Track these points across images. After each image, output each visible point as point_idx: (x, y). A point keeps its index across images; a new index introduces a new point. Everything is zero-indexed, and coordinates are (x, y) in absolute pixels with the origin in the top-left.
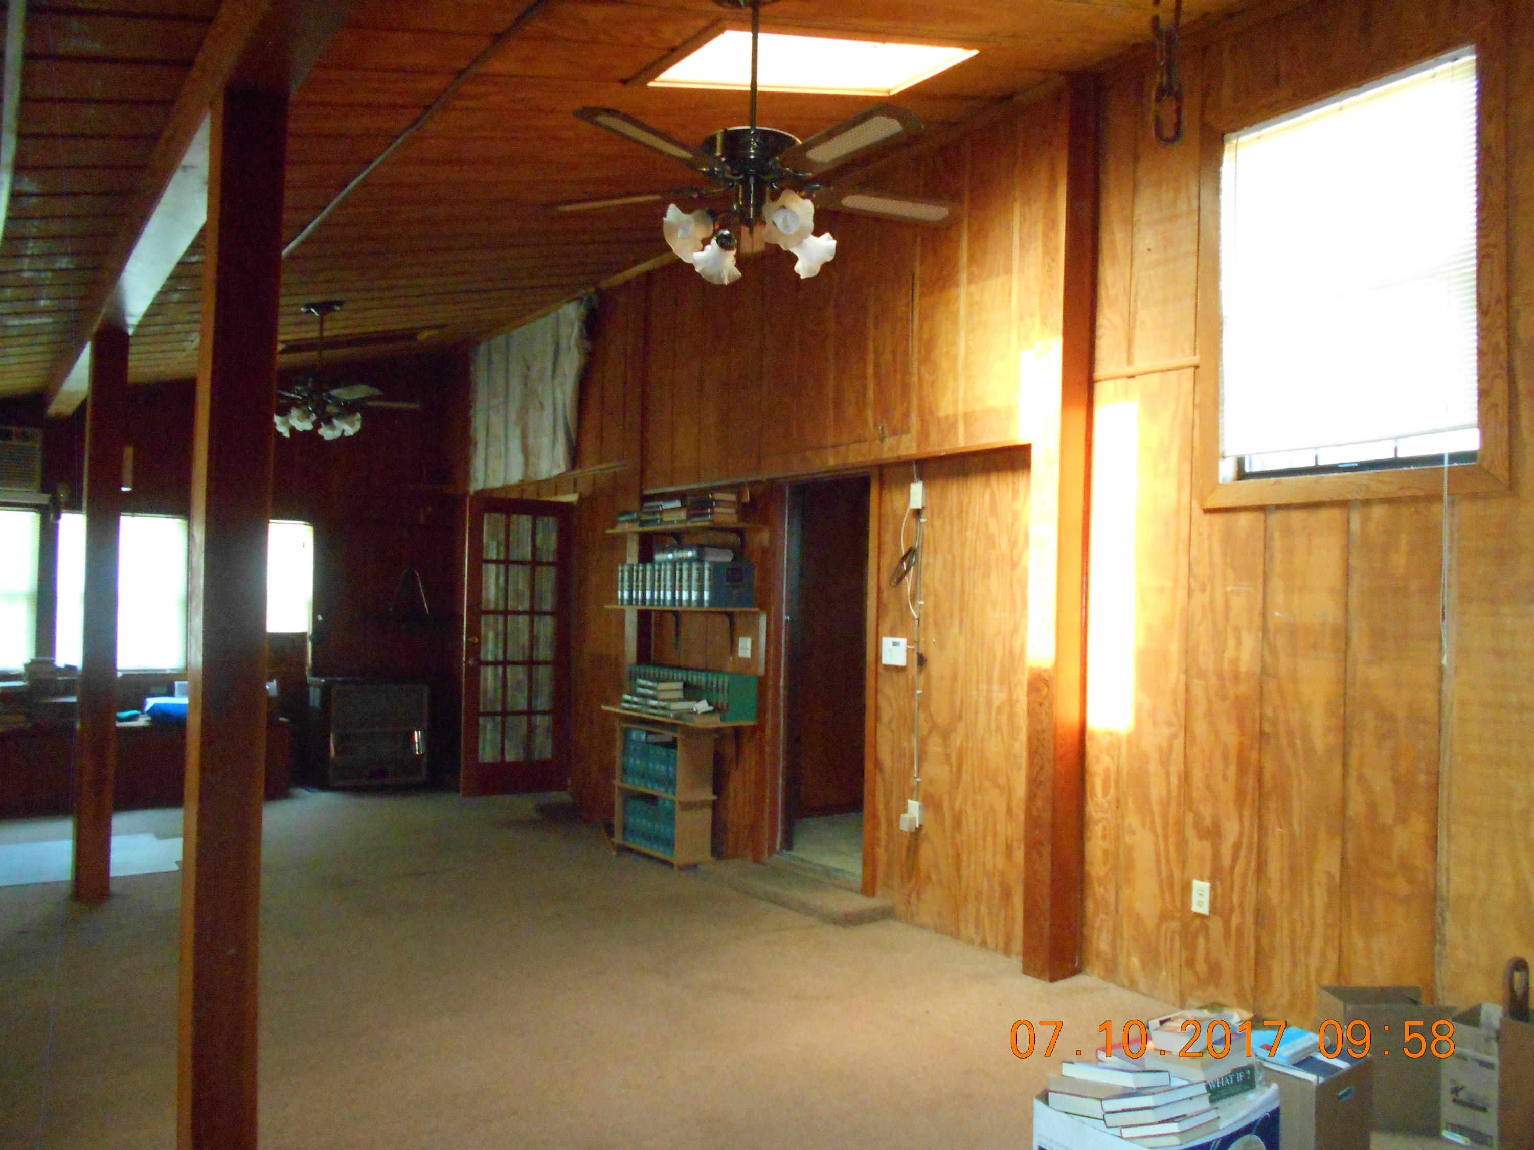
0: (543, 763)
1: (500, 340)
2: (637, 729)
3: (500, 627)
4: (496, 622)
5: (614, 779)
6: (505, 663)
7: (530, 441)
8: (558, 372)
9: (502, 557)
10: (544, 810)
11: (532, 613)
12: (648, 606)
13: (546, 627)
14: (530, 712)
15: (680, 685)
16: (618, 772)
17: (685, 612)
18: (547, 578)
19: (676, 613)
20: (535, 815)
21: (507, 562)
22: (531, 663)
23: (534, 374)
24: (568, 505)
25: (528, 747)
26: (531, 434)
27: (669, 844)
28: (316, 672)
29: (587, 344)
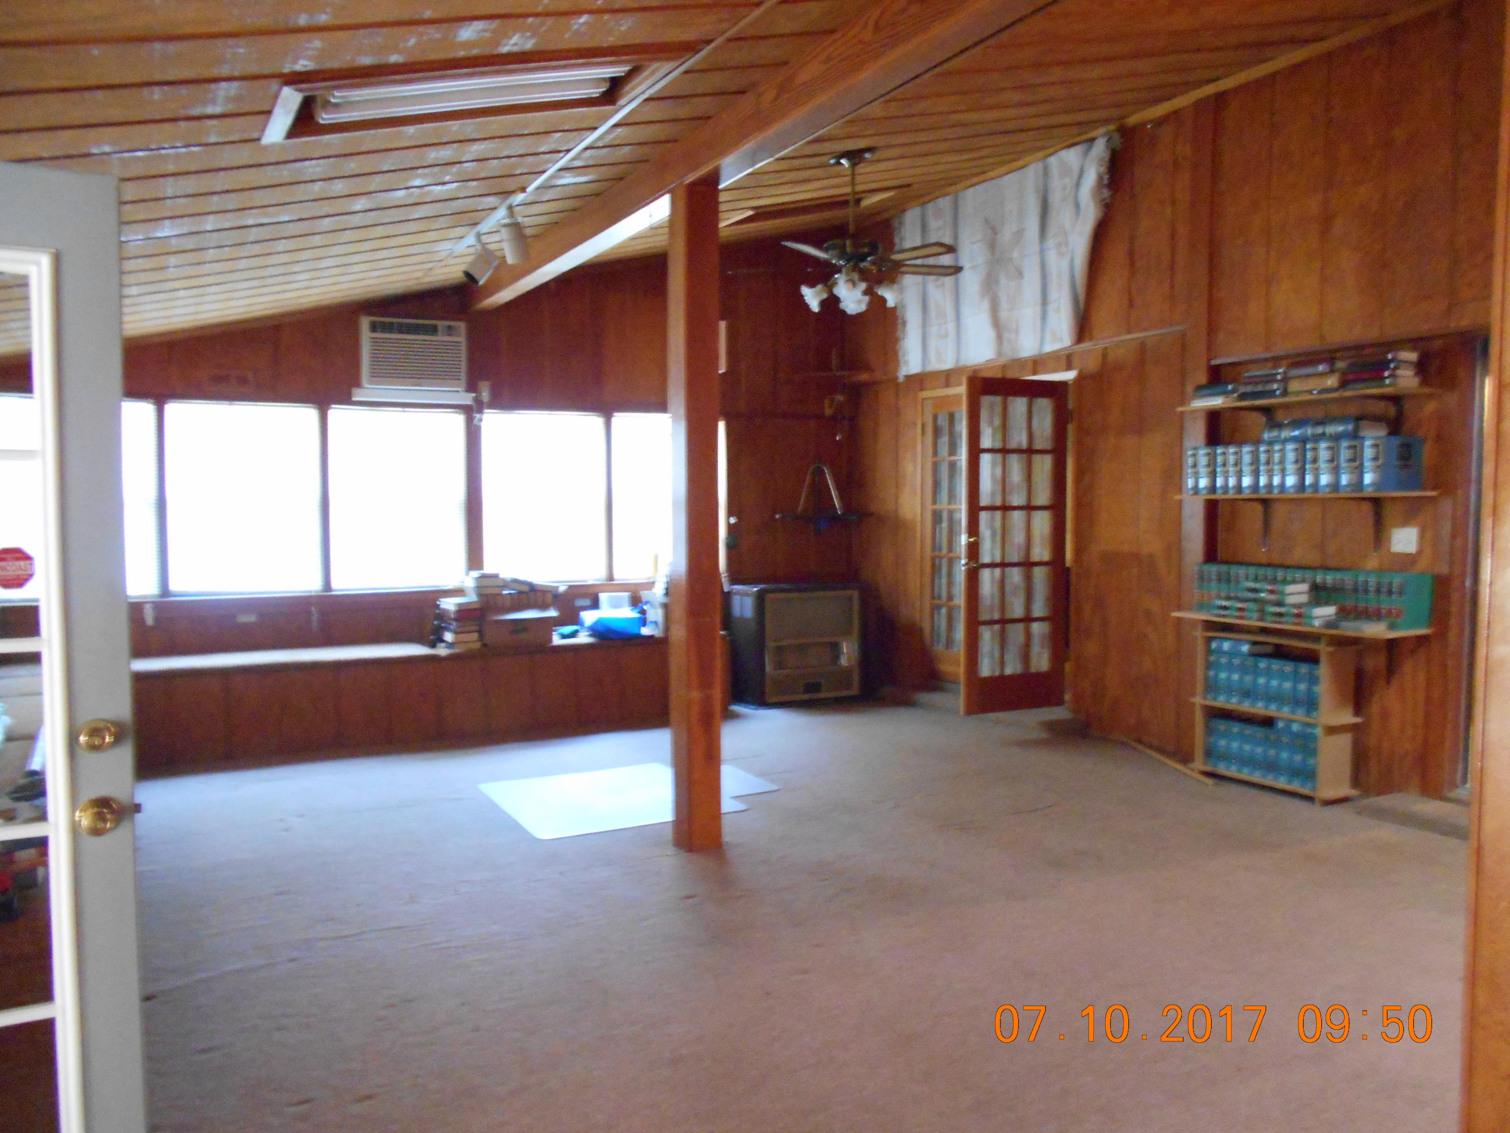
0: (1038, 675)
1: (945, 203)
2: (1230, 639)
3: (998, 523)
4: (993, 518)
5: (1193, 695)
6: (1003, 565)
7: (1003, 314)
8: (1052, 230)
9: (998, 445)
10: (1051, 726)
11: (1029, 508)
12: (1219, 496)
13: (1042, 522)
14: (1028, 619)
15: (1304, 587)
16: (1200, 687)
17: (1278, 500)
18: (1044, 465)
19: (1265, 502)
20: (1044, 735)
21: (1004, 451)
22: (1027, 565)
23: (1006, 235)
24: (1063, 385)
25: (1026, 657)
26: (1004, 305)
27: (1310, 775)
28: (735, 578)
29: (1106, 193)
